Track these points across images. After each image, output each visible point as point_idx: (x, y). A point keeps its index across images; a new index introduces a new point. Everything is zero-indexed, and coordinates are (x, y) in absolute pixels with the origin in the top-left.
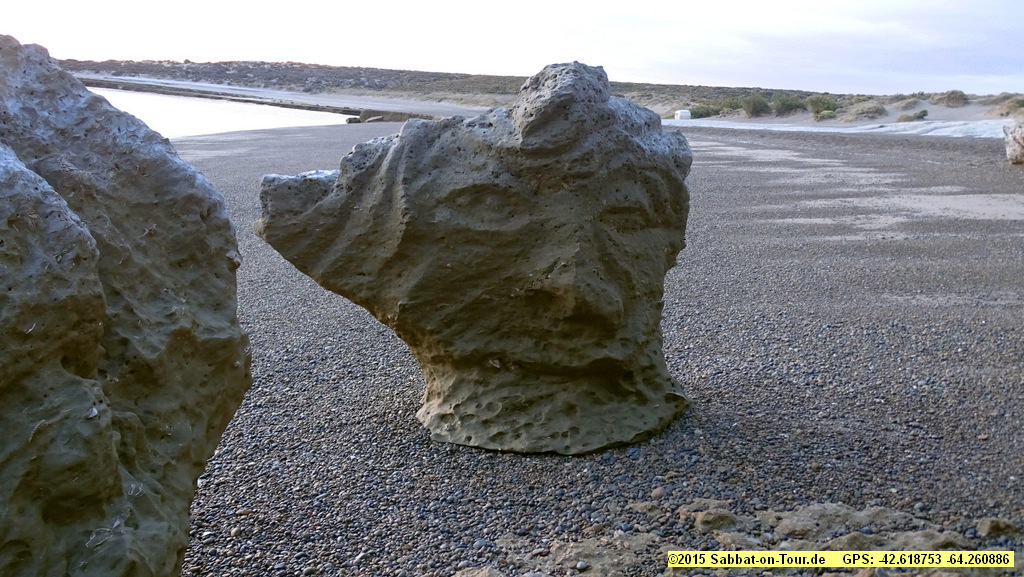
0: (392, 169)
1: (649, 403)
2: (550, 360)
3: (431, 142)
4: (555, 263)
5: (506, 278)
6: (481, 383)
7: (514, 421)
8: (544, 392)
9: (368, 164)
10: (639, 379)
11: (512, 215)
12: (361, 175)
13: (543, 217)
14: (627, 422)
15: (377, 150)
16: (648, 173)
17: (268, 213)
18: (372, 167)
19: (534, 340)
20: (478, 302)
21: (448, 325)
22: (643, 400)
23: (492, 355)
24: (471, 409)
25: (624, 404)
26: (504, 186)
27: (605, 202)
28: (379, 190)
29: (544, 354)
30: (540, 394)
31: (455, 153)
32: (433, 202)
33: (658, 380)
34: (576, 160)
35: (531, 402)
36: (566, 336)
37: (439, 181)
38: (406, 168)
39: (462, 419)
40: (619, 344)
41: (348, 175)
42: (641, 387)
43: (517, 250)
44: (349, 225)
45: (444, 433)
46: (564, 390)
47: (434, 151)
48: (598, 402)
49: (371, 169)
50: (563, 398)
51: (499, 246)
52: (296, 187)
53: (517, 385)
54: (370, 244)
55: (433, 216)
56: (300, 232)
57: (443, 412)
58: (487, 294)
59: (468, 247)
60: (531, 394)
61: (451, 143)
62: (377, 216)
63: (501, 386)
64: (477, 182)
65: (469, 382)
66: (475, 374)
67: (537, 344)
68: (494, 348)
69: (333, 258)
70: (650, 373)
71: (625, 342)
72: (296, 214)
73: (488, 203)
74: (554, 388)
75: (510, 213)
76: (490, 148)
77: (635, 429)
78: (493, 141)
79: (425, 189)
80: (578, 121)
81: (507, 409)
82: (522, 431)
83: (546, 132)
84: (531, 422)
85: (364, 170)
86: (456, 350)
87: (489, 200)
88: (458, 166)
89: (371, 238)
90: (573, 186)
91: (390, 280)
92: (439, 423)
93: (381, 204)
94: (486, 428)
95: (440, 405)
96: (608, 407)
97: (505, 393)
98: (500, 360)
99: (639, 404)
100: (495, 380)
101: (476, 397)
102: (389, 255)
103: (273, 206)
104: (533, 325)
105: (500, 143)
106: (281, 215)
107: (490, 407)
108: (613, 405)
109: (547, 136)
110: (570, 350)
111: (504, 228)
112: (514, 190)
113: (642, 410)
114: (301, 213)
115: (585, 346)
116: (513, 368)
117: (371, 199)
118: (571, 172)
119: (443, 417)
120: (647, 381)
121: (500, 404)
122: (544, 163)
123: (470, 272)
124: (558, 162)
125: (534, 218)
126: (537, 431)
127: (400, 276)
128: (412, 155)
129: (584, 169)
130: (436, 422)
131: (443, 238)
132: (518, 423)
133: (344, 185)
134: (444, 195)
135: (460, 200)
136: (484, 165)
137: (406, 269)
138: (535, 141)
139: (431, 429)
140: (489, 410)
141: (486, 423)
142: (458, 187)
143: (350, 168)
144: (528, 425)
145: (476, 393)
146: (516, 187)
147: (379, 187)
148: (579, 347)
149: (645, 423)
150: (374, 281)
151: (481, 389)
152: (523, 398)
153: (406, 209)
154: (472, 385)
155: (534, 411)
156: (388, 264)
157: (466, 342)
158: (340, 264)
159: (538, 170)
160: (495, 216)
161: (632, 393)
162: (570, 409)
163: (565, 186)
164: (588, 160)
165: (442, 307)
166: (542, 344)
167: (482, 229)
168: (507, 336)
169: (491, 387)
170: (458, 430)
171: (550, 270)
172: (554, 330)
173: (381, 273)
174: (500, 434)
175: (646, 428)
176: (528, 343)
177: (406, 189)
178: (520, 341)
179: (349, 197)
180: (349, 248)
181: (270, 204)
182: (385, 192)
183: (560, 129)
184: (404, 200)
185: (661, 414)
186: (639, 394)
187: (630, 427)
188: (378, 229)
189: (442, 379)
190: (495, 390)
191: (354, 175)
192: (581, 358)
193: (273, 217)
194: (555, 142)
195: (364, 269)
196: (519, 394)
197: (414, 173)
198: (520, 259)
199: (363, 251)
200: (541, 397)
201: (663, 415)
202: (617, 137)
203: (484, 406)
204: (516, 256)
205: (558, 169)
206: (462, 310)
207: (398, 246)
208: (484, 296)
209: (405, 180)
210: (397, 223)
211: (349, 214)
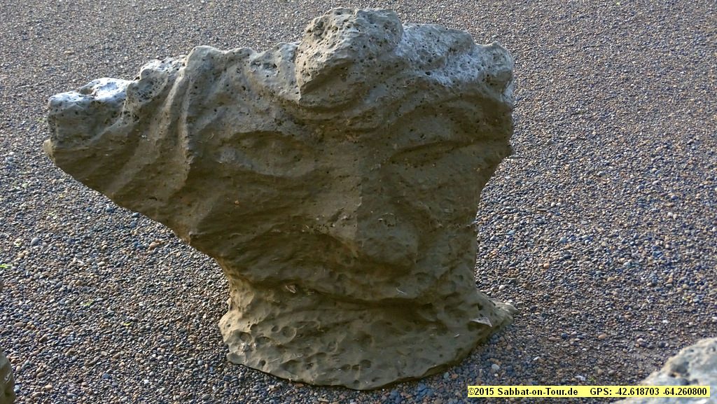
0: (177, 105)
1: (449, 332)
2: (344, 292)
3: (217, 75)
4: (339, 213)
5: (295, 217)
6: (278, 305)
7: (308, 348)
8: (340, 319)
9: (154, 94)
10: (440, 308)
11: (297, 159)
12: (147, 105)
13: (328, 165)
14: (421, 355)
15: (163, 80)
16: (452, 105)
17: (56, 139)
18: (158, 97)
19: (329, 270)
20: (268, 234)
21: (242, 252)
22: (442, 329)
23: (288, 281)
24: (267, 332)
25: (421, 335)
26: (287, 134)
27: (395, 146)
28: (164, 125)
29: (338, 284)
30: (335, 321)
31: (240, 92)
32: (218, 142)
33: (461, 307)
34: (356, 118)
35: (326, 329)
36: (358, 272)
37: (223, 120)
38: (191, 106)
39: (258, 340)
40: (416, 279)
41: (135, 104)
42: (442, 316)
43: (304, 193)
44: (138, 151)
45: (241, 353)
46: (361, 318)
47: (218, 88)
48: (393, 331)
49: (157, 100)
50: (358, 327)
51: (286, 189)
52: (84, 111)
53: (314, 310)
54: (159, 173)
55: (218, 155)
56: (88, 157)
57: (241, 329)
58: (277, 228)
59: (254, 187)
60: (328, 320)
61: (236, 80)
62: (163, 150)
63: (298, 310)
64: (260, 128)
65: (267, 302)
66: (272, 295)
67: (331, 274)
68: (289, 275)
69: (124, 183)
70: (454, 300)
71: (421, 277)
72: (84, 139)
73: (272, 147)
74: (351, 315)
75: (295, 157)
76: (272, 95)
77: (429, 362)
78: (275, 88)
79: (208, 129)
80: (355, 84)
81: (302, 335)
82: (314, 361)
83: (324, 90)
84: (324, 351)
85: (150, 100)
86: (250, 276)
87: (273, 145)
88: (243, 105)
89: (159, 168)
90: (357, 139)
91: (181, 208)
92: (237, 340)
93: (166, 139)
94: (281, 353)
95: (240, 320)
96: (404, 337)
97: (301, 317)
98: (297, 286)
99: (439, 334)
100: (292, 304)
101: (273, 319)
102: (178, 187)
103: (60, 131)
104: (326, 258)
105: (281, 93)
106: (70, 140)
107: (285, 332)
108: (410, 335)
109: (325, 95)
110: (363, 285)
111: (289, 173)
112: (298, 139)
113: (441, 339)
114: (90, 137)
115: (376, 284)
116: (309, 293)
117: (158, 131)
118: (353, 127)
119: (241, 335)
120: (449, 309)
121: (295, 330)
122: (325, 118)
123: (258, 209)
124: (339, 118)
125: (320, 165)
126: (329, 361)
127: (190, 205)
128: (196, 91)
129: (367, 125)
130: (234, 339)
131: (229, 177)
132: (312, 351)
133: (131, 114)
134: (229, 137)
135: (245, 143)
136: (267, 110)
137: (196, 201)
138: (314, 99)
139: (230, 344)
140: (284, 334)
141: (280, 348)
142: (242, 131)
143: (137, 98)
144: (320, 354)
145: (273, 315)
146: (299, 135)
147: (164, 121)
148: (372, 283)
149: (441, 356)
150: (165, 207)
151: (278, 311)
152: (319, 325)
153: (189, 151)
154: (269, 306)
155: (329, 338)
156: (177, 195)
157: (261, 268)
158: (131, 188)
159: (320, 123)
160: (279, 159)
161: (431, 322)
162: (364, 339)
163: (350, 138)
164: (370, 117)
165: (236, 236)
166: (337, 274)
167: (266, 173)
168: (302, 263)
169: (288, 310)
170: (254, 352)
171: (334, 219)
172: (346, 265)
173: (171, 201)
174: (293, 362)
175: (441, 362)
176: (321, 273)
177: (190, 129)
178: (315, 270)
179: (136, 127)
180: (139, 174)
181: (57, 130)
182: (170, 127)
183: (338, 90)
184: (187, 141)
185: (460, 344)
186: (438, 322)
187: (424, 360)
188: (166, 161)
189: (243, 294)
190: (292, 313)
191: (139, 105)
192: (373, 294)
193: (61, 143)
194: (334, 102)
195: (155, 194)
196: (315, 320)
197: (199, 110)
198: (307, 202)
199: (152, 178)
200: (337, 324)
201: (463, 345)
202: (408, 82)
203: (280, 329)
204: (303, 199)
205: (339, 124)
206: (254, 240)
207: (186, 182)
208: (275, 230)
209: (189, 120)
210: (183, 161)
211: (138, 141)
